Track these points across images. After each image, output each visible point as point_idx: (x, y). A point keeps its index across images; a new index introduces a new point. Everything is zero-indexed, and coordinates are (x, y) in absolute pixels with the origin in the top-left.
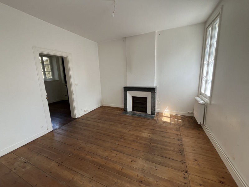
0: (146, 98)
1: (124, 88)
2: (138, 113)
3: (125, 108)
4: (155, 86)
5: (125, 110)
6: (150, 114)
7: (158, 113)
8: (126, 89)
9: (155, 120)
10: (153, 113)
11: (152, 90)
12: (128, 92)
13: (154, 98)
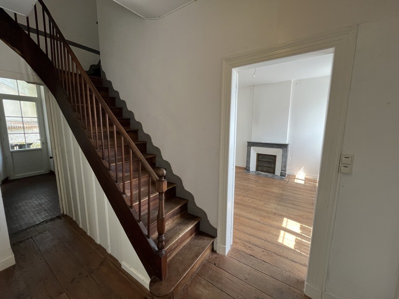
0: (275, 156)
1: (249, 143)
2: (264, 173)
3: (247, 166)
4: (287, 142)
5: (247, 168)
6: (279, 175)
7: (289, 175)
8: (251, 144)
9: (285, 181)
10: (283, 175)
11: (284, 147)
12: (252, 148)
13: (285, 157)
